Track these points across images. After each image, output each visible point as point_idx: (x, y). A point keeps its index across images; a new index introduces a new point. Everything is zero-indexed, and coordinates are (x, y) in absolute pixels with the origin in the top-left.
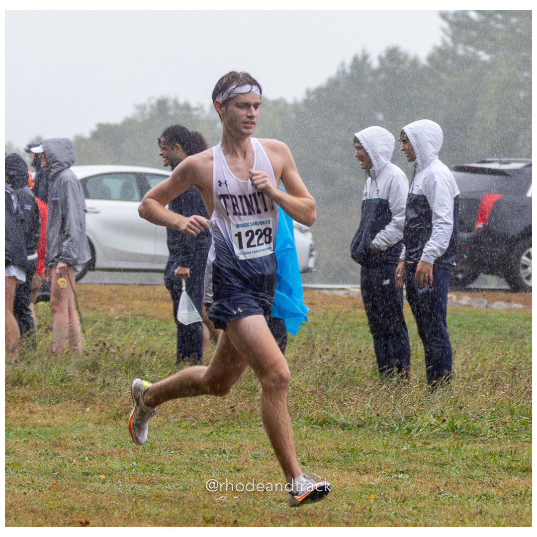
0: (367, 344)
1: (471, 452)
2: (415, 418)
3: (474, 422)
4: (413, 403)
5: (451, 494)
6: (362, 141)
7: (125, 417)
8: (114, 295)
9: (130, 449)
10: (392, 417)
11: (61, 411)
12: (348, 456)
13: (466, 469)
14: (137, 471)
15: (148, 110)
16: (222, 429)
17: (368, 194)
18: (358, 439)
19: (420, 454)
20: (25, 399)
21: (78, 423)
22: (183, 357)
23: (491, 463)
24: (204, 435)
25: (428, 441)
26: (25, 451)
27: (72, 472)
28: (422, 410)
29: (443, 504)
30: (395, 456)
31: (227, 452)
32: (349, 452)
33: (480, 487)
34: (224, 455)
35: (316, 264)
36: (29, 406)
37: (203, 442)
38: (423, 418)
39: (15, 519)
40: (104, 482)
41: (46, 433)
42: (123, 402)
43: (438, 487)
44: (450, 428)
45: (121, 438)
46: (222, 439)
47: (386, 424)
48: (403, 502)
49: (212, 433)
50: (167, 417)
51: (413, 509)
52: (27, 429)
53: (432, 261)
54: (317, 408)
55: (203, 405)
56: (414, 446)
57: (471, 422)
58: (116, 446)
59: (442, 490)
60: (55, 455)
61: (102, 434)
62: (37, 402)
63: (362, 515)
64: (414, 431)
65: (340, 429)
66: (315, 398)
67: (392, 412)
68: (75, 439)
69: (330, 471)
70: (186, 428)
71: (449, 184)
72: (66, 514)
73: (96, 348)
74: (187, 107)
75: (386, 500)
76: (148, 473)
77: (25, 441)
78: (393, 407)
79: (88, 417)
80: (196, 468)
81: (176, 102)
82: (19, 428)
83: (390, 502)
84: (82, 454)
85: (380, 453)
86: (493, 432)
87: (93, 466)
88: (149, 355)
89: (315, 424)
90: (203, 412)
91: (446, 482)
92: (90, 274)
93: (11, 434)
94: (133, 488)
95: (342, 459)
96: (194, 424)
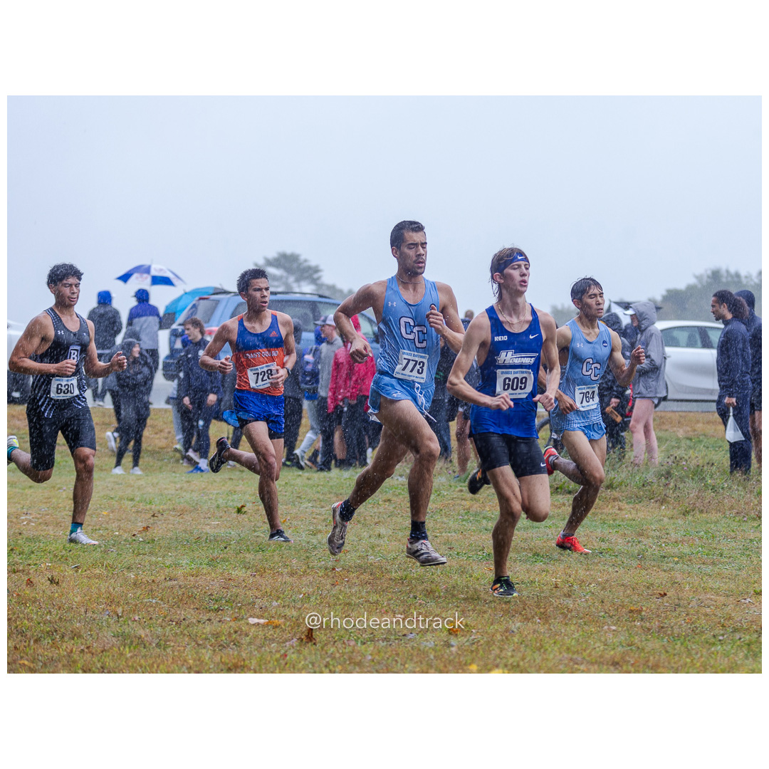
7: (692, 514)
8: (682, 420)
11: (643, 509)
14: (702, 555)
15: (705, 279)
20: (615, 499)
21: (656, 518)
22: (736, 467)
24: (754, 527)
26: (616, 539)
27: (653, 555)
36: (618, 505)
37: (753, 533)
39: (610, 591)
41: (632, 525)
45: (689, 529)
50: (724, 513)
52: (617, 522)
55: (752, 505)
58: (685, 536)
60: (639, 542)
61: (675, 526)
62: (624, 502)
68: (654, 530)
70: (739, 521)
72: (648, 588)
73: (668, 460)
74: (738, 275)
76: (711, 556)
77: (616, 532)
79: (664, 514)
80: (748, 553)
81: (727, 271)
84: (660, 541)
87: (668, 551)
88: (709, 465)
92: (663, 403)
94: (700, 568)
96: (745, 519)
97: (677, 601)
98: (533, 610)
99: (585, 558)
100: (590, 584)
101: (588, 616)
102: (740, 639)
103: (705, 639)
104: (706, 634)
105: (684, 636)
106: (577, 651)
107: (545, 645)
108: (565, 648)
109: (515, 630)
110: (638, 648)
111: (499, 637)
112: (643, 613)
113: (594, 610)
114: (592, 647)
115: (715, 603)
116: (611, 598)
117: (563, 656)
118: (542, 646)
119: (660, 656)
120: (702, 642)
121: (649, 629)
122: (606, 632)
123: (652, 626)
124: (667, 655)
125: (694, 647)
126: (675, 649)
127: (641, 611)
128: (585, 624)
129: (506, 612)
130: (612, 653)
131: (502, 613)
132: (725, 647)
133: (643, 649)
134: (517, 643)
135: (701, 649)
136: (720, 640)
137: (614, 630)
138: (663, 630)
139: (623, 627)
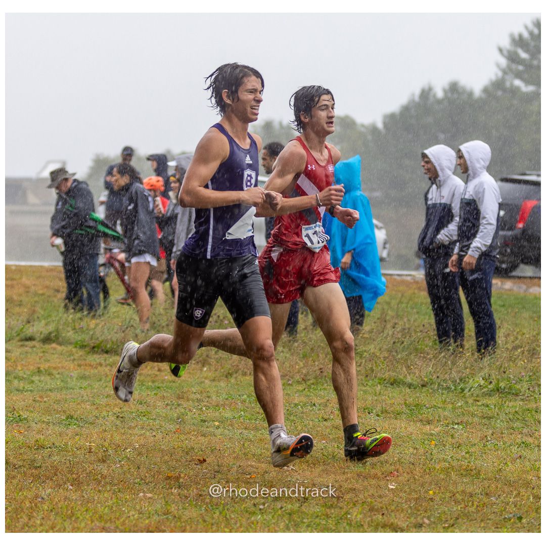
0: (429, 319)
1: (512, 408)
2: (467, 379)
3: (515, 384)
4: (466, 368)
5: (496, 442)
6: (430, 156)
7: (235, 376)
9: (239, 401)
10: (450, 379)
12: (413, 410)
13: (508, 422)
14: (244, 419)
16: (313, 386)
17: (434, 199)
18: (423, 397)
19: (472, 409)
21: (197, 380)
23: (528, 417)
24: (298, 391)
25: (478, 399)
26: (154, 402)
27: (193, 419)
28: (473, 374)
29: (490, 450)
30: (451, 411)
31: (316, 405)
32: (415, 406)
33: (520, 436)
34: (314, 407)
35: (389, 255)
36: (158, 366)
37: (297, 396)
38: (474, 380)
39: (147, 457)
40: (218, 427)
41: (171, 388)
42: (234, 362)
43: (486, 436)
44: (495, 388)
45: (231, 392)
46: (312, 394)
47: (444, 384)
48: (458, 447)
49: (305, 389)
51: (466, 453)
52: (156, 384)
53: (477, 255)
54: (389, 371)
55: (297, 367)
56: (467, 402)
57: (512, 384)
58: (227, 399)
59: (489, 439)
60: (179, 405)
61: (217, 389)
63: (425, 458)
64: (467, 390)
65: (407, 388)
66: (387, 362)
67: (449, 375)
68: (195, 393)
69: (399, 422)
71: (495, 192)
72: (187, 453)
75: (444, 446)
76: (253, 421)
77: (155, 394)
78: (450, 371)
79: (205, 375)
82: (150, 384)
83: (447, 448)
84: (200, 404)
85: (439, 408)
86: (530, 392)
87: (209, 414)
89: (387, 383)
90: (296, 373)
91: (493, 432)
93: (143, 388)
94: (241, 433)
95: (409, 412)
96: (290, 382)
97: (216, 468)
98: (65, 476)
99: (122, 422)
100: (127, 449)
101: (123, 482)
102: (282, 508)
103: (245, 508)
104: (247, 502)
105: (223, 504)
106: (110, 519)
107: (76, 513)
108: (97, 516)
109: (45, 497)
110: (175, 517)
111: (28, 504)
112: (181, 480)
113: (129, 476)
114: (125, 516)
115: (256, 470)
116: (147, 463)
117: (96, 525)
118: (73, 514)
119: (197, 524)
120: (241, 511)
121: (186, 497)
122: (142, 500)
123: (190, 494)
124: (205, 524)
125: (233, 516)
126: (213, 518)
127: (178, 478)
128: (119, 491)
129: (36, 478)
130: (147, 521)
131: (32, 478)
132: (265, 516)
133: (180, 518)
134: (47, 510)
135: (240, 518)
136: (260, 509)
137: (150, 498)
138: (201, 498)
139: (159, 495)
